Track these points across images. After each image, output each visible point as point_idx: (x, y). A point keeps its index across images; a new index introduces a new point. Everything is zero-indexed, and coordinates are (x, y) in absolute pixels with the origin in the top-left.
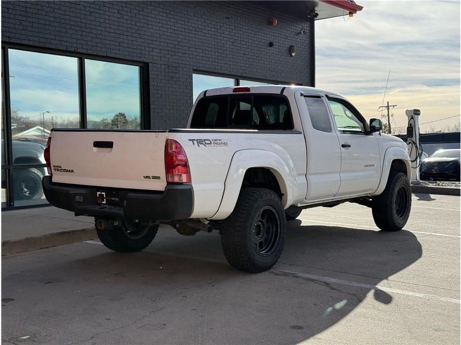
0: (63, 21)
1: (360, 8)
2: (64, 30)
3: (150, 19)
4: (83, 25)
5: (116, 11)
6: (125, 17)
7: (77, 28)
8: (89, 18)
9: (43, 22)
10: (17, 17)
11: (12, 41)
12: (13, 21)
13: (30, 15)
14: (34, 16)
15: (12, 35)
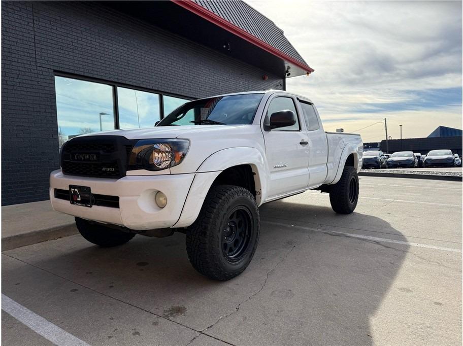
0: (150, 71)
1: (313, 71)
2: (151, 76)
3: (200, 72)
4: (162, 74)
5: (181, 66)
6: (186, 70)
7: (158, 75)
8: (165, 69)
9: (138, 70)
10: (122, 66)
11: (120, 81)
12: (120, 69)
13: (130, 65)
14: (133, 66)
15: (119, 78)
